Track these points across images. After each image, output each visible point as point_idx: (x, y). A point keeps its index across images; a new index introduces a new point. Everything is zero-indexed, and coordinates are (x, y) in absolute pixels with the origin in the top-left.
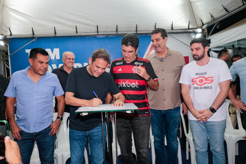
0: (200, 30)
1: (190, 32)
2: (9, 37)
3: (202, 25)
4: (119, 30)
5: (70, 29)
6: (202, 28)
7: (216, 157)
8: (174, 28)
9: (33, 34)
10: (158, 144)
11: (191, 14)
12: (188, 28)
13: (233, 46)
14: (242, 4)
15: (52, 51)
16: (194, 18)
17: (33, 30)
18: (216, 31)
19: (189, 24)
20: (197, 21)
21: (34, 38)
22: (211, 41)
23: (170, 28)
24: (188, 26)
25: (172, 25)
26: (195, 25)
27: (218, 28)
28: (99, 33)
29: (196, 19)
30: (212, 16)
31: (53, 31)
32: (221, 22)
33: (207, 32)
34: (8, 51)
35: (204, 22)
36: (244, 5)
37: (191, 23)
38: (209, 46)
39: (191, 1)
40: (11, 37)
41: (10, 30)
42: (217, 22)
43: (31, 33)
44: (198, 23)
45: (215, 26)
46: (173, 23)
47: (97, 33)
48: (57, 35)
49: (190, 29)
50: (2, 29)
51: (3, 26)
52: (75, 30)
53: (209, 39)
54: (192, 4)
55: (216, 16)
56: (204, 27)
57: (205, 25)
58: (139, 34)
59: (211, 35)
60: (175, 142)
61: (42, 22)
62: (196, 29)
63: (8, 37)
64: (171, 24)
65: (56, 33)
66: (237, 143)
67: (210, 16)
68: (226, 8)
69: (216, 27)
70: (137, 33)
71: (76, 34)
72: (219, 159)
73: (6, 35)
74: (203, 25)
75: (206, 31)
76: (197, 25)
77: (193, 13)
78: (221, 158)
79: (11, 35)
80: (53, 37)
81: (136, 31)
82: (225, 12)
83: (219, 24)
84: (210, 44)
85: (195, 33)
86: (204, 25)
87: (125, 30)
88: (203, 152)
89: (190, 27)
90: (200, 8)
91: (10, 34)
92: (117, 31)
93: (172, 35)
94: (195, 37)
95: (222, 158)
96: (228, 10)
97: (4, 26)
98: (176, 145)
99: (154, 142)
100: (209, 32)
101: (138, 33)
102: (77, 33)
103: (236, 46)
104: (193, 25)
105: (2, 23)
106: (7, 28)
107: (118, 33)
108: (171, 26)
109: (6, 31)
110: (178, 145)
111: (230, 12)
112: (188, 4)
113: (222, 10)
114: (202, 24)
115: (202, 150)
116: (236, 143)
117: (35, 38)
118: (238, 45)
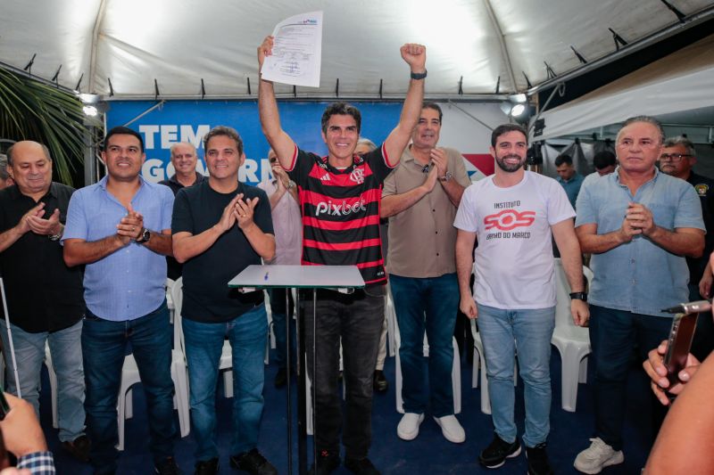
0: (521, 98)
1: (501, 101)
2: (107, 99)
3: (527, 86)
4: (343, 91)
5: (236, 85)
6: (526, 93)
7: (530, 390)
8: (464, 91)
9: (158, 93)
10: (409, 353)
11: (504, 60)
12: (495, 91)
13: (594, 136)
14: (614, 48)
15: (195, 131)
16: (509, 70)
17: (156, 85)
18: (558, 102)
19: (498, 83)
20: (516, 77)
21: (158, 102)
22: (545, 124)
23: (457, 90)
24: (495, 86)
25: (461, 83)
26: (510, 85)
27: (561, 95)
28: (299, 96)
29: (515, 73)
30: (549, 69)
31: (199, 88)
32: (568, 83)
33: (537, 102)
34: (103, 128)
35: (533, 79)
36: (618, 50)
37: (504, 81)
38: (541, 134)
39: (504, 33)
40: (112, 98)
41: (110, 84)
42: (561, 82)
43: (153, 91)
44: (518, 82)
45: (555, 90)
46: (462, 78)
47: (292, 96)
48: (208, 96)
49: (501, 94)
50: (95, 81)
51: (96, 76)
52: (246, 87)
53: (540, 118)
54: (507, 38)
55: (557, 69)
56: (532, 91)
57: (535, 86)
58: (387, 100)
59: (547, 109)
60: (448, 351)
61: (175, 68)
62: (514, 94)
63: (105, 99)
64: (459, 80)
65: (204, 93)
66: (586, 359)
67: (545, 67)
68: (580, 53)
69: (557, 93)
70: (381, 99)
71: (247, 96)
72: (539, 395)
73: (101, 93)
74: (530, 86)
75: (536, 100)
76: (516, 85)
77: (509, 60)
78: (542, 394)
79: (112, 94)
80: (199, 101)
81: (380, 93)
82: (578, 63)
83: (564, 88)
84: (544, 130)
85: (512, 103)
86: (532, 87)
87: (354, 90)
88: (504, 379)
89: (501, 90)
90: (525, 50)
91: (109, 91)
92: (337, 92)
93: (459, 105)
94: (511, 113)
95: (545, 392)
96: (585, 59)
97: (99, 75)
98: (449, 358)
99: (400, 350)
100: (541, 103)
101: (384, 97)
102: (250, 93)
103: (602, 137)
104: (507, 86)
105: (95, 68)
106: (105, 80)
107: (340, 97)
108: (457, 85)
109: (103, 87)
110: (453, 357)
111: (589, 62)
112: (498, 38)
113: (571, 59)
114: (526, 83)
115: (501, 375)
116: (584, 358)
117: (160, 101)
118: (605, 134)
